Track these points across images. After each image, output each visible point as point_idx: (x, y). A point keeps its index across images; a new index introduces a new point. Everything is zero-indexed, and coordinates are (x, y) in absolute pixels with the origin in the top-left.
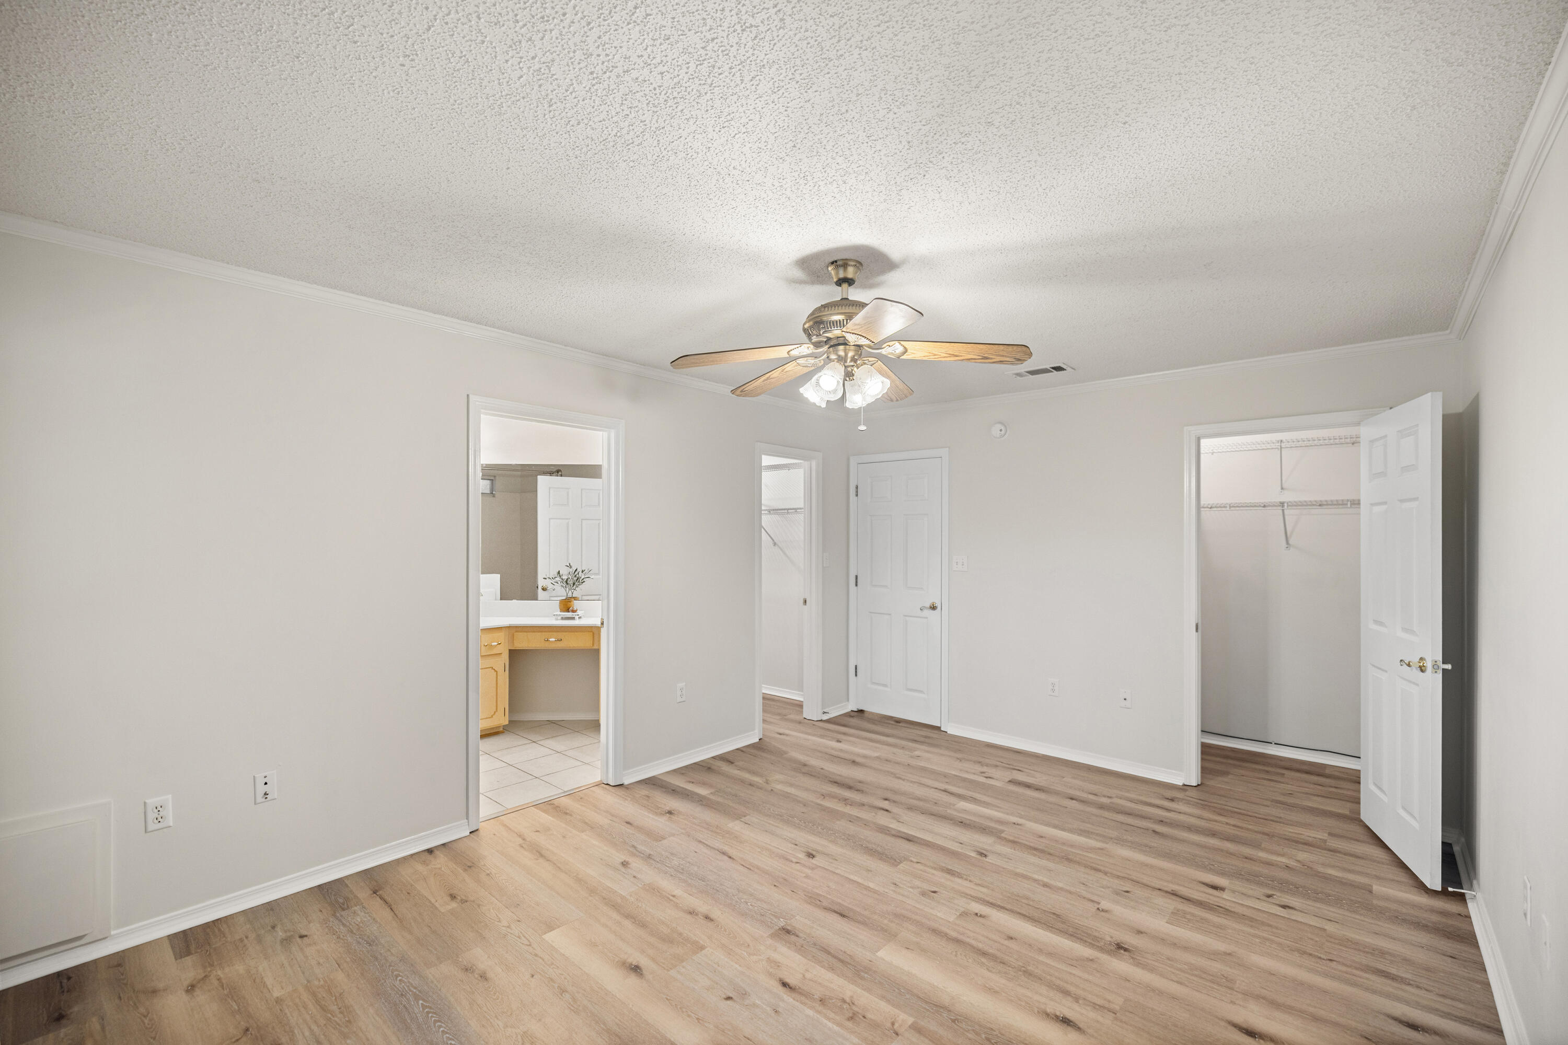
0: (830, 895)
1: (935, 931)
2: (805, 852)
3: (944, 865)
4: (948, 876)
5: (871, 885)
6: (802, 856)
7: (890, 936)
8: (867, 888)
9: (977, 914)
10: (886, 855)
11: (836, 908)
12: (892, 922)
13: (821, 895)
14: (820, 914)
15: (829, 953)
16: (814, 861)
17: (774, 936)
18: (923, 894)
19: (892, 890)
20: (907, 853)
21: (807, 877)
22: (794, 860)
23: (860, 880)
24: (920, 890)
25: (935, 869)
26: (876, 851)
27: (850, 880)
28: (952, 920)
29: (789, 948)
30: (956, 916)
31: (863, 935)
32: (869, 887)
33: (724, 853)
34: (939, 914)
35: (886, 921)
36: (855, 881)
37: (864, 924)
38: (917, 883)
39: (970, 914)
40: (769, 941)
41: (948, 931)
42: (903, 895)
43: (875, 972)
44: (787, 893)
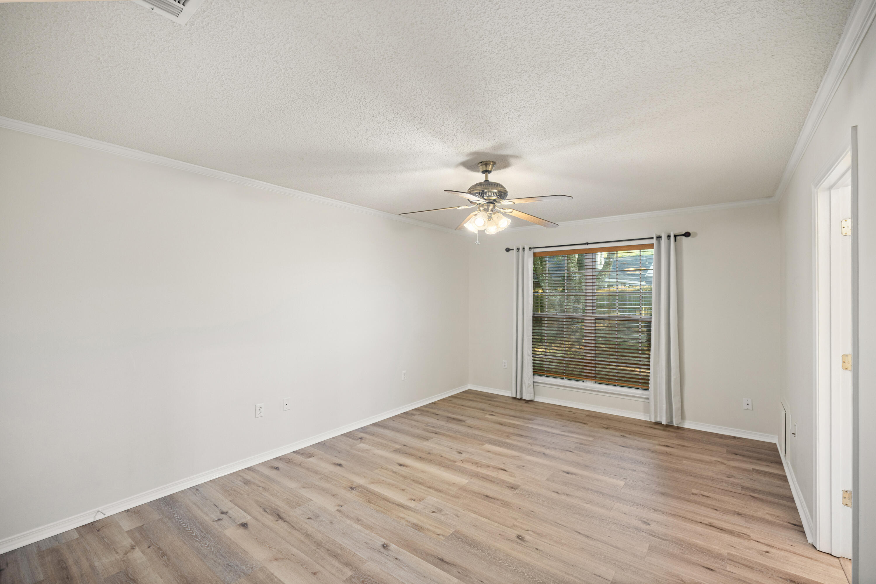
0: (497, 507)
1: (440, 491)
2: (526, 541)
3: (420, 533)
4: (420, 524)
5: (473, 515)
6: (527, 537)
7: (463, 489)
8: (475, 512)
9: (414, 500)
10: (462, 542)
11: (491, 500)
12: (461, 494)
13: (502, 507)
14: (500, 497)
15: (490, 480)
16: (517, 533)
17: (519, 486)
18: (441, 510)
19: (460, 512)
20: (446, 543)
21: (516, 519)
22: (530, 532)
23: (480, 518)
24: (443, 513)
25: (428, 530)
26: (470, 545)
27: (487, 518)
28: (429, 497)
29: (509, 482)
30: (426, 499)
31: (476, 488)
32: (474, 513)
33: (588, 537)
34: (435, 499)
35: (464, 494)
36: (484, 517)
37: (475, 493)
38: (443, 518)
39: (418, 500)
40: (519, 484)
41: (433, 491)
42: (453, 509)
43: (469, 475)
44: (523, 507)
